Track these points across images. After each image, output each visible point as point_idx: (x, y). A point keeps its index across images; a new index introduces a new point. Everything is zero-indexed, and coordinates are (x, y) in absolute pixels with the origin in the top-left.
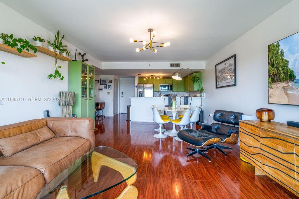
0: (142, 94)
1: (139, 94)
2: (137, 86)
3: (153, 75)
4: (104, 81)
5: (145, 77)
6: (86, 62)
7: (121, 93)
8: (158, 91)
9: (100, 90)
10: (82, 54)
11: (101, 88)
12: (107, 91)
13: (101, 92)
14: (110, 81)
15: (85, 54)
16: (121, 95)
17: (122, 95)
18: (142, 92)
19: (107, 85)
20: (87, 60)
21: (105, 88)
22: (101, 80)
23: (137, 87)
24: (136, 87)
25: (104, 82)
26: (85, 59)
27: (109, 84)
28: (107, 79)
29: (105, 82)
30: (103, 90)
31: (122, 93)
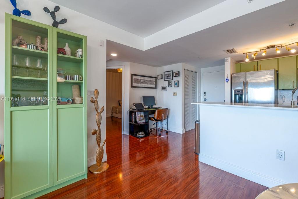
0: (242, 95)
1: (235, 95)
2: (229, 78)
3: (273, 47)
4: (169, 74)
5: (246, 55)
6: (61, 27)
7: (202, 94)
8: (292, 88)
9: (164, 88)
10: (52, 9)
11: (164, 86)
12: (173, 90)
13: (164, 92)
14: (177, 74)
15: (57, 8)
16: (202, 97)
17: (205, 97)
18: (242, 90)
19: (173, 81)
20: (64, 21)
21: (170, 85)
22: (165, 73)
23: (230, 81)
24: (227, 80)
25: (168, 76)
26: (58, 19)
27: (175, 79)
28: (172, 71)
29: (170, 76)
30: (168, 89)
31: (205, 93)
